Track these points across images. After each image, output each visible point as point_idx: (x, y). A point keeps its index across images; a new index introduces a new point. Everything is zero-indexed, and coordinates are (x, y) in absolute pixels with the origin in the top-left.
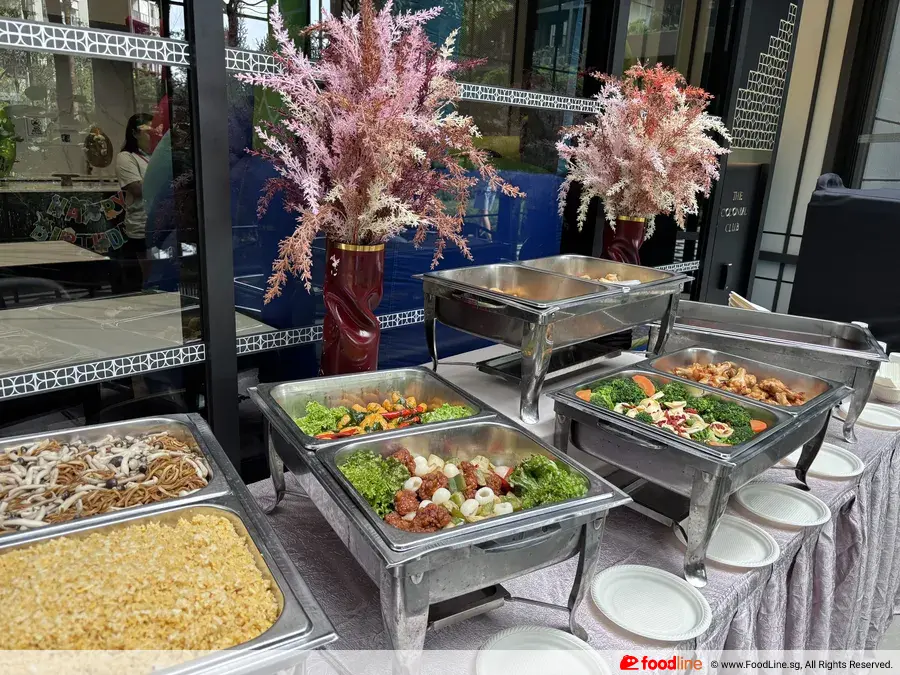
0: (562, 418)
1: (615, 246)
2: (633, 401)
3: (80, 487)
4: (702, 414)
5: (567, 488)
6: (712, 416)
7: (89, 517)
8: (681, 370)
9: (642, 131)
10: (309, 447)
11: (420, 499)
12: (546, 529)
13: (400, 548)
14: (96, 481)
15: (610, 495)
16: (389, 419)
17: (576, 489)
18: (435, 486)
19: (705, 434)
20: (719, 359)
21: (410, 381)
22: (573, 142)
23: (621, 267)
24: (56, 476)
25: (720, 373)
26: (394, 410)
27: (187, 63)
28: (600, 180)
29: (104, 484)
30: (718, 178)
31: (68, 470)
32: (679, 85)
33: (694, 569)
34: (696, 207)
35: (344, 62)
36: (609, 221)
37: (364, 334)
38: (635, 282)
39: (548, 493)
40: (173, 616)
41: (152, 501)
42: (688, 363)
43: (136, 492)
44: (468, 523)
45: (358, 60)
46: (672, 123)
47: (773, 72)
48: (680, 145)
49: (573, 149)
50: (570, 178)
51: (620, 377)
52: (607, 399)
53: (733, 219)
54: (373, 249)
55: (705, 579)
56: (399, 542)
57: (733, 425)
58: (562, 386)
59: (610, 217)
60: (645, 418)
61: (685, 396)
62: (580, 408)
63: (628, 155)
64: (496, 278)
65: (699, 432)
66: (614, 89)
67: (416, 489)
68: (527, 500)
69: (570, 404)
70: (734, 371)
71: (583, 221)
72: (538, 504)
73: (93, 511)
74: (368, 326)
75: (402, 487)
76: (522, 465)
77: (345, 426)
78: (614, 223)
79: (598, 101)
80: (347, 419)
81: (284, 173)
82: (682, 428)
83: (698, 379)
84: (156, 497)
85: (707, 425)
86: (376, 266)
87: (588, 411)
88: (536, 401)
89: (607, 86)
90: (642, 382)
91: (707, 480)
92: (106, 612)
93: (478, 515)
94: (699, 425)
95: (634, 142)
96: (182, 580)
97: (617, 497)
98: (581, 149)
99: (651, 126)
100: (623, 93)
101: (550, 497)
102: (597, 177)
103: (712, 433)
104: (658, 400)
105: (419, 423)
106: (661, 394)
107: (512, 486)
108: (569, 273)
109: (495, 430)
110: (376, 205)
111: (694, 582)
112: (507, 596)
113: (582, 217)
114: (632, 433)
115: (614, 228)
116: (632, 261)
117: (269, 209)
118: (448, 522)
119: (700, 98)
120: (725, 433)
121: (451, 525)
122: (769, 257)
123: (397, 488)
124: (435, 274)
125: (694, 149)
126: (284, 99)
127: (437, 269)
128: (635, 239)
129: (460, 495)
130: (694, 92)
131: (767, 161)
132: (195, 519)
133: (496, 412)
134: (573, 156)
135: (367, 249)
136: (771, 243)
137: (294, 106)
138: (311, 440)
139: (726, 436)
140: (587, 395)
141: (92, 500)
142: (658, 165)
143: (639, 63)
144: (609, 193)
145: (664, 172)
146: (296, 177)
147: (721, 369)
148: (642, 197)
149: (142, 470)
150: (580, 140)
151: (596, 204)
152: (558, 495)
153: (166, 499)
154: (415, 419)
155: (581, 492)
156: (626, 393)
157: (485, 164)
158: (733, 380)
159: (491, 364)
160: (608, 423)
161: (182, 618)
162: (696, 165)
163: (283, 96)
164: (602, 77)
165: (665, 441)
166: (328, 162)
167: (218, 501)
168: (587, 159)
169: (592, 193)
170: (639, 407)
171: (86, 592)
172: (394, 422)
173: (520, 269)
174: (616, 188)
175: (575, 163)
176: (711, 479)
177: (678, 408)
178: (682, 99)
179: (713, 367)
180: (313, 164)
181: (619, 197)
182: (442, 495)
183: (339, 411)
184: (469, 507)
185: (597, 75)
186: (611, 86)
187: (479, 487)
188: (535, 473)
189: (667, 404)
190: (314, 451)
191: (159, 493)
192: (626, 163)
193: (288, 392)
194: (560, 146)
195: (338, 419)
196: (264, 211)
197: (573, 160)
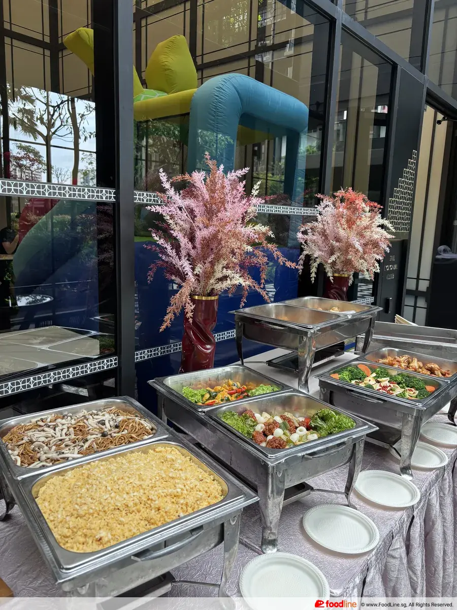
0: (324, 390)
1: (332, 291)
2: (360, 379)
3: (89, 437)
4: (399, 384)
5: (345, 424)
6: (404, 385)
7: (102, 451)
8: (381, 361)
9: (346, 226)
10: (200, 410)
11: (266, 436)
12: (339, 445)
13: (272, 457)
14: (96, 433)
15: (367, 427)
16: (231, 394)
17: (350, 424)
18: (274, 428)
19: (404, 394)
20: (401, 354)
21: (236, 373)
22: (305, 233)
23: (337, 302)
24: (73, 432)
25: (403, 361)
26: (233, 390)
27: (114, 200)
28: (323, 254)
29: (101, 435)
30: (388, 252)
31: (78, 428)
32: (364, 200)
33: (405, 470)
34: (378, 268)
35: (201, 199)
36: (329, 277)
37: (208, 346)
38: (353, 312)
39: (334, 427)
40: (177, 492)
41: (130, 442)
42: (383, 357)
43: (120, 438)
44: (295, 446)
45: (207, 197)
46: (363, 222)
47: (406, 188)
48: (367, 234)
49: (306, 237)
50: (305, 253)
51: (350, 366)
52: (347, 378)
53: (390, 272)
54: (213, 298)
55: (412, 475)
56: (271, 454)
57: (417, 389)
58: (321, 372)
59: (330, 274)
60: (370, 387)
61: (387, 375)
62: (336, 384)
63: (338, 239)
64: (273, 311)
65: (400, 393)
66: (329, 203)
67: (262, 430)
68: (323, 433)
69: (329, 382)
70: (410, 360)
71: (314, 277)
72: (331, 434)
73: (103, 449)
74: (209, 342)
75: (255, 429)
76: (317, 414)
77: (207, 400)
78: (332, 278)
79: (318, 209)
80: (207, 396)
81: (164, 258)
82: (391, 392)
83: (392, 365)
84: (131, 440)
85: (403, 390)
86: (214, 307)
87: (340, 385)
88: (306, 382)
89: (324, 202)
90: (363, 367)
91: (410, 419)
92: (145, 492)
93: (299, 441)
94: (399, 390)
95: (342, 233)
96: (174, 476)
97: (370, 427)
98: (310, 237)
99: (350, 223)
100: (335, 206)
101: (336, 429)
102: (321, 253)
103: (407, 394)
104: (374, 377)
105: (248, 396)
106: (374, 375)
107: (313, 426)
108: (310, 307)
109: (296, 397)
110: (219, 275)
111: (406, 477)
112: (312, 489)
113: (313, 275)
114: (366, 395)
115: (332, 281)
116: (342, 299)
117: (154, 278)
118: (285, 446)
119: (376, 208)
120: (414, 393)
121: (287, 447)
122: (410, 292)
123: (252, 430)
124: (242, 310)
125: (376, 236)
126: (165, 218)
127: (244, 307)
128: (344, 286)
129: (287, 432)
130: (372, 204)
131: (407, 238)
132: (157, 450)
133: (292, 388)
134: (306, 240)
135: (209, 298)
136: (410, 285)
137: (171, 221)
138: (200, 407)
139: (415, 395)
140: (337, 376)
141: (100, 443)
142: (358, 245)
143: (342, 189)
144: (330, 261)
145: (360, 249)
146: (173, 260)
147: (403, 359)
148: (348, 263)
149: (117, 427)
150: (309, 231)
151: (321, 267)
152: (341, 428)
153: (136, 441)
154: (246, 394)
155: (352, 426)
156: (356, 375)
157: (276, 251)
158: (411, 365)
159: (274, 361)
160: (353, 391)
161: (182, 493)
162: (375, 244)
163: (165, 216)
164: (322, 197)
165: (386, 399)
166: (193, 252)
167: (166, 439)
168: (314, 242)
169: (318, 261)
170: (365, 382)
171: (131, 483)
172: (234, 396)
173: (286, 306)
174: (333, 258)
175: (307, 244)
176: (412, 418)
177: (385, 381)
178: (367, 209)
179: (398, 358)
180: (183, 253)
181: (334, 263)
182: (278, 432)
183: (202, 391)
184: (295, 437)
185: (319, 196)
186: (327, 201)
187: (296, 428)
188: (324, 418)
189: (378, 379)
190: (204, 412)
191: (132, 438)
192: (338, 244)
193: (171, 381)
194: (300, 235)
195: (203, 396)
196: (152, 279)
197: (305, 242)
